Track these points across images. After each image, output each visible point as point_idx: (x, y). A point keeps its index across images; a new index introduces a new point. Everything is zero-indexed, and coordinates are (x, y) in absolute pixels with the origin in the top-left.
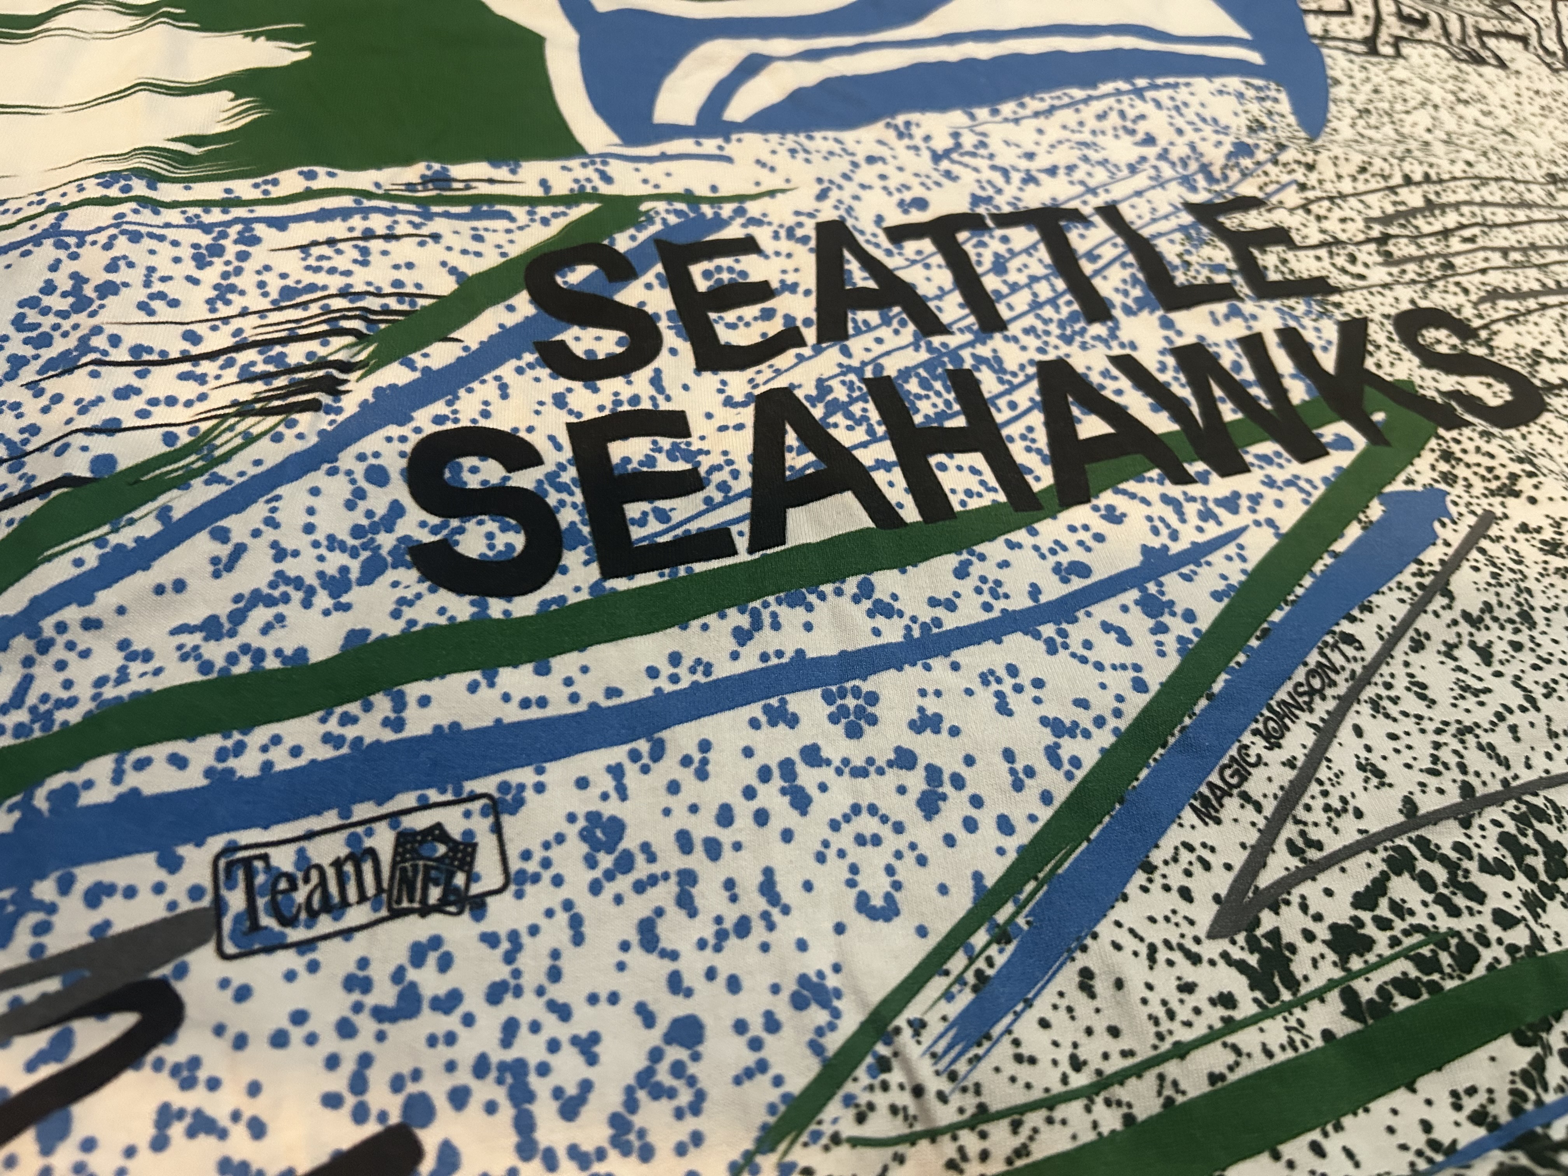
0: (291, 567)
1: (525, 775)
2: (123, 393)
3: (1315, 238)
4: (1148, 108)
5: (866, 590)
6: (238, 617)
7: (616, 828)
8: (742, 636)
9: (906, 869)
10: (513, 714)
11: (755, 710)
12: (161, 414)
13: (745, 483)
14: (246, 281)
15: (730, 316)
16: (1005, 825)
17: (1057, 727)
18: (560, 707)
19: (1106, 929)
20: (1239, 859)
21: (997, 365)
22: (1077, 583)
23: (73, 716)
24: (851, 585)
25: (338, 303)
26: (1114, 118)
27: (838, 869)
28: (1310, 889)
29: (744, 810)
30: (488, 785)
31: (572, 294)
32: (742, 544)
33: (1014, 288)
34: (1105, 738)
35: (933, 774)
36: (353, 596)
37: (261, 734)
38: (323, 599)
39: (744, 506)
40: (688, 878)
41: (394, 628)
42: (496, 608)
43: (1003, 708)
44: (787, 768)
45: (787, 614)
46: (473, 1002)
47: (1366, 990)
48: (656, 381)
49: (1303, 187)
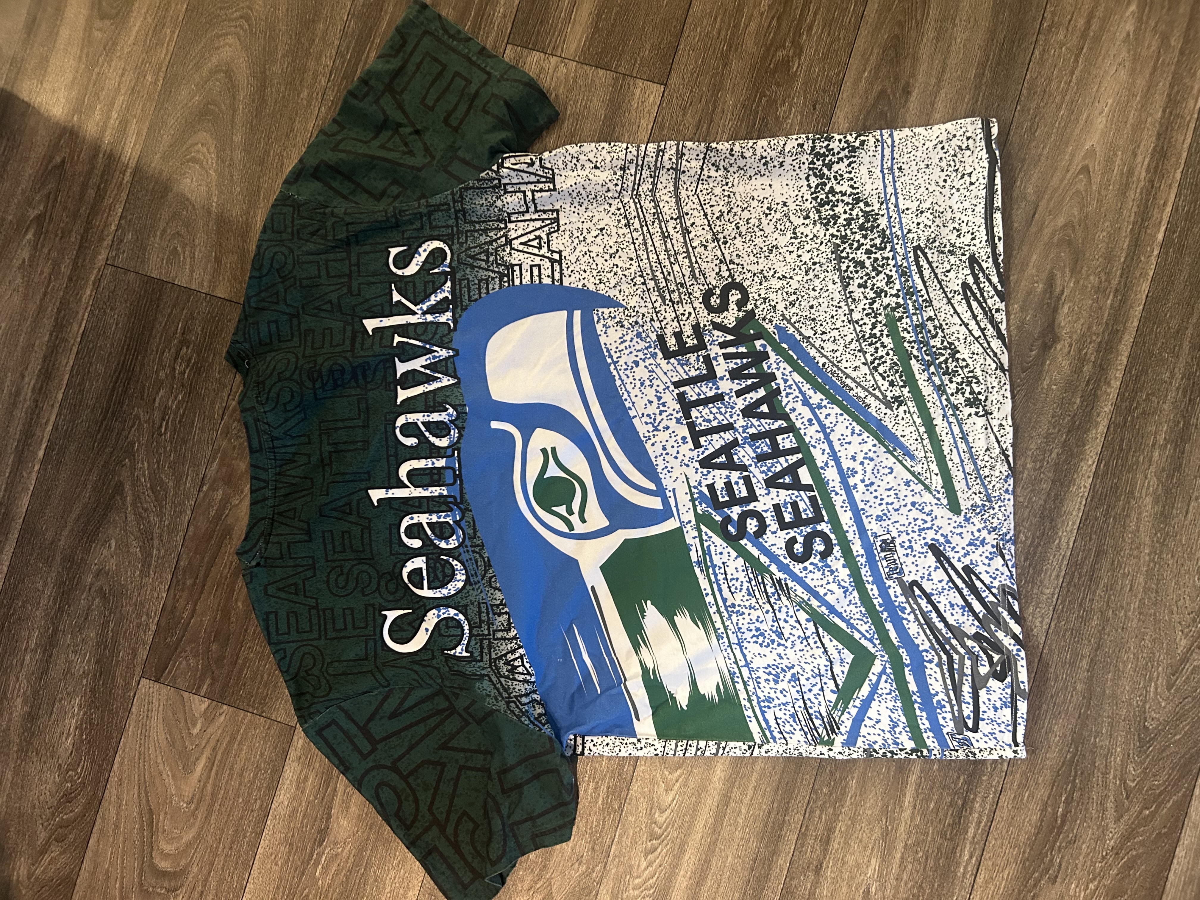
0: (831, 580)
1: (869, 533)
2: (786, 621)
3: (676, 324)
4: (622, 362)
5: (822, 468)
6: (843, 587)
7: (878, 516)
8: (837, 494)
9: (883, 465)
10: (857, 536)
11: (854, 491)
12: (791, 613)
13: (796, 492)
14: (747, 604)
15: (737, 492)
16: (875, 445)
17: (853, 433)
18: (855, 528)
19: (893, 431)
20: (878, 402)
21: (745, 428)
22: (814, 421)
23: (863, 610)
24: (822, 471)
25: (753, 583)
26: (628, 372)
27: (884, 477)
28: (883, 388)
29: (875, 494)
30: (872, 539)
31: (738, 530)
32: (812, 494)
33: (715, 418)
34: (854, 424)
35: (865, 458)
36: (834, 569)
37: (864, 578)
38: (836, 574)
39: (802, 493)
40: (887, 504)
41: (842, 559)
42: (835, 542)
43: (850, 443)
44: (866, 486)
45: (831, 484)
46: (909, 537)
47: (901, 383)
48: (766, 511)
49: (652, 320)
